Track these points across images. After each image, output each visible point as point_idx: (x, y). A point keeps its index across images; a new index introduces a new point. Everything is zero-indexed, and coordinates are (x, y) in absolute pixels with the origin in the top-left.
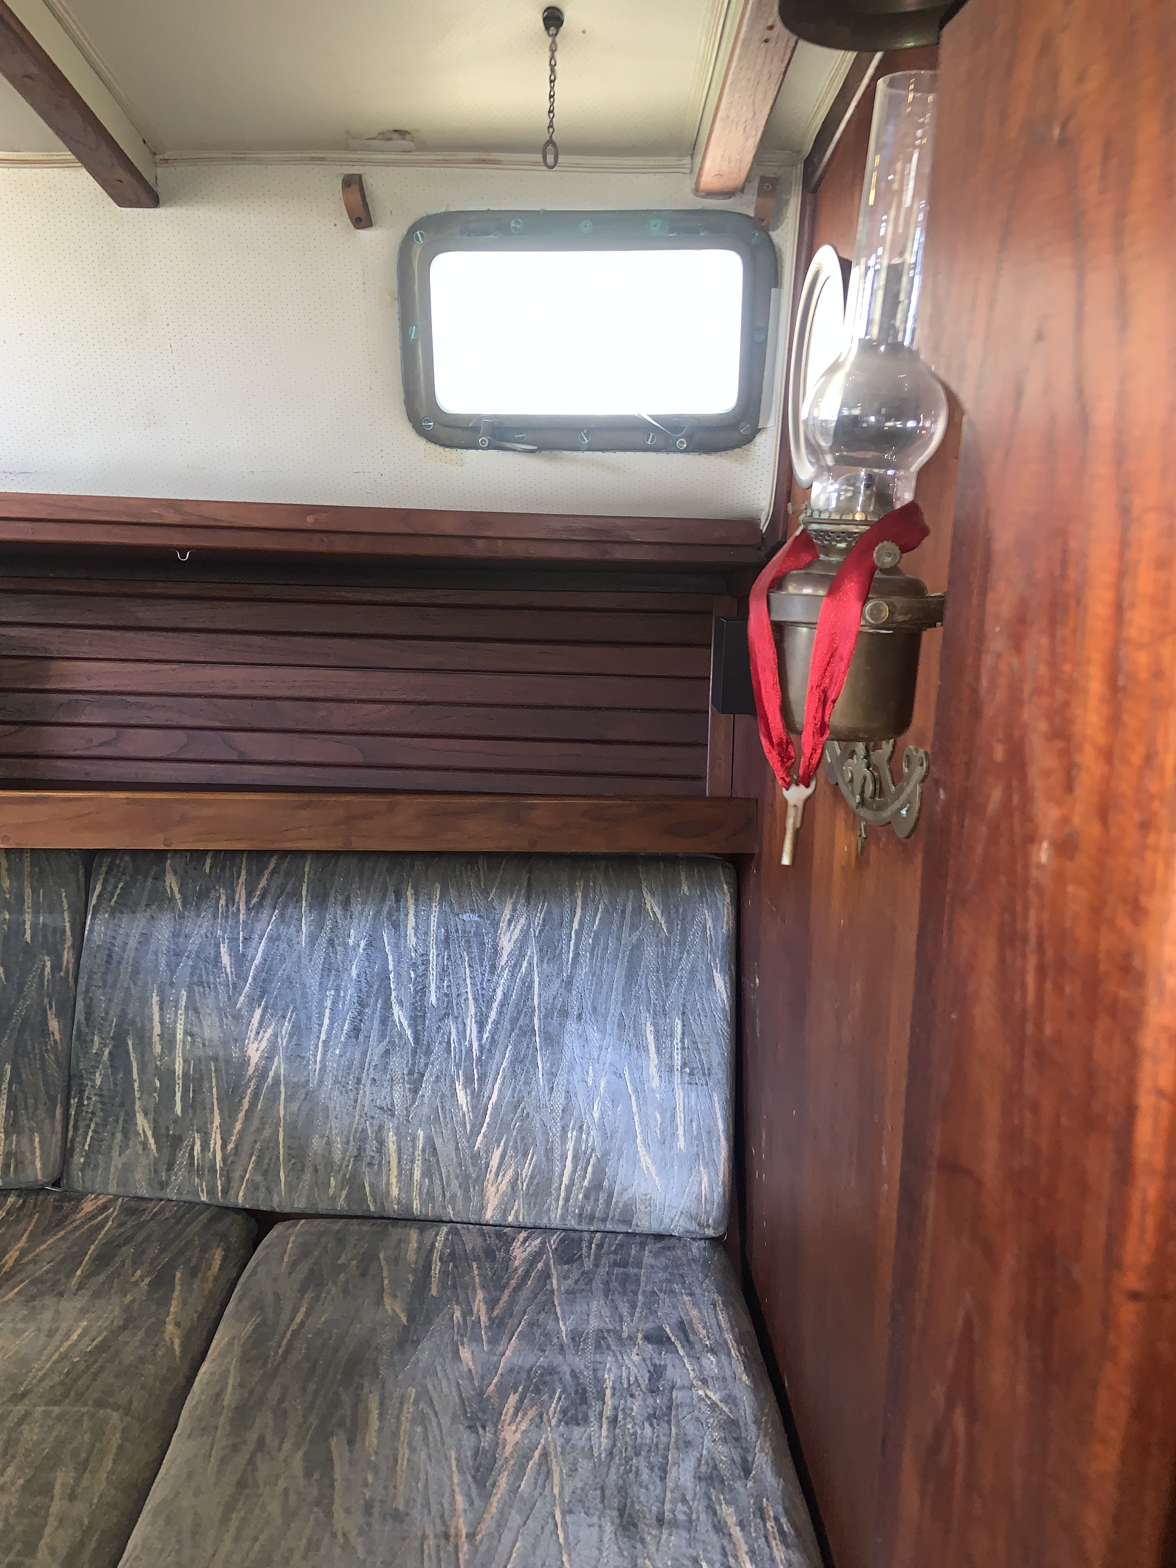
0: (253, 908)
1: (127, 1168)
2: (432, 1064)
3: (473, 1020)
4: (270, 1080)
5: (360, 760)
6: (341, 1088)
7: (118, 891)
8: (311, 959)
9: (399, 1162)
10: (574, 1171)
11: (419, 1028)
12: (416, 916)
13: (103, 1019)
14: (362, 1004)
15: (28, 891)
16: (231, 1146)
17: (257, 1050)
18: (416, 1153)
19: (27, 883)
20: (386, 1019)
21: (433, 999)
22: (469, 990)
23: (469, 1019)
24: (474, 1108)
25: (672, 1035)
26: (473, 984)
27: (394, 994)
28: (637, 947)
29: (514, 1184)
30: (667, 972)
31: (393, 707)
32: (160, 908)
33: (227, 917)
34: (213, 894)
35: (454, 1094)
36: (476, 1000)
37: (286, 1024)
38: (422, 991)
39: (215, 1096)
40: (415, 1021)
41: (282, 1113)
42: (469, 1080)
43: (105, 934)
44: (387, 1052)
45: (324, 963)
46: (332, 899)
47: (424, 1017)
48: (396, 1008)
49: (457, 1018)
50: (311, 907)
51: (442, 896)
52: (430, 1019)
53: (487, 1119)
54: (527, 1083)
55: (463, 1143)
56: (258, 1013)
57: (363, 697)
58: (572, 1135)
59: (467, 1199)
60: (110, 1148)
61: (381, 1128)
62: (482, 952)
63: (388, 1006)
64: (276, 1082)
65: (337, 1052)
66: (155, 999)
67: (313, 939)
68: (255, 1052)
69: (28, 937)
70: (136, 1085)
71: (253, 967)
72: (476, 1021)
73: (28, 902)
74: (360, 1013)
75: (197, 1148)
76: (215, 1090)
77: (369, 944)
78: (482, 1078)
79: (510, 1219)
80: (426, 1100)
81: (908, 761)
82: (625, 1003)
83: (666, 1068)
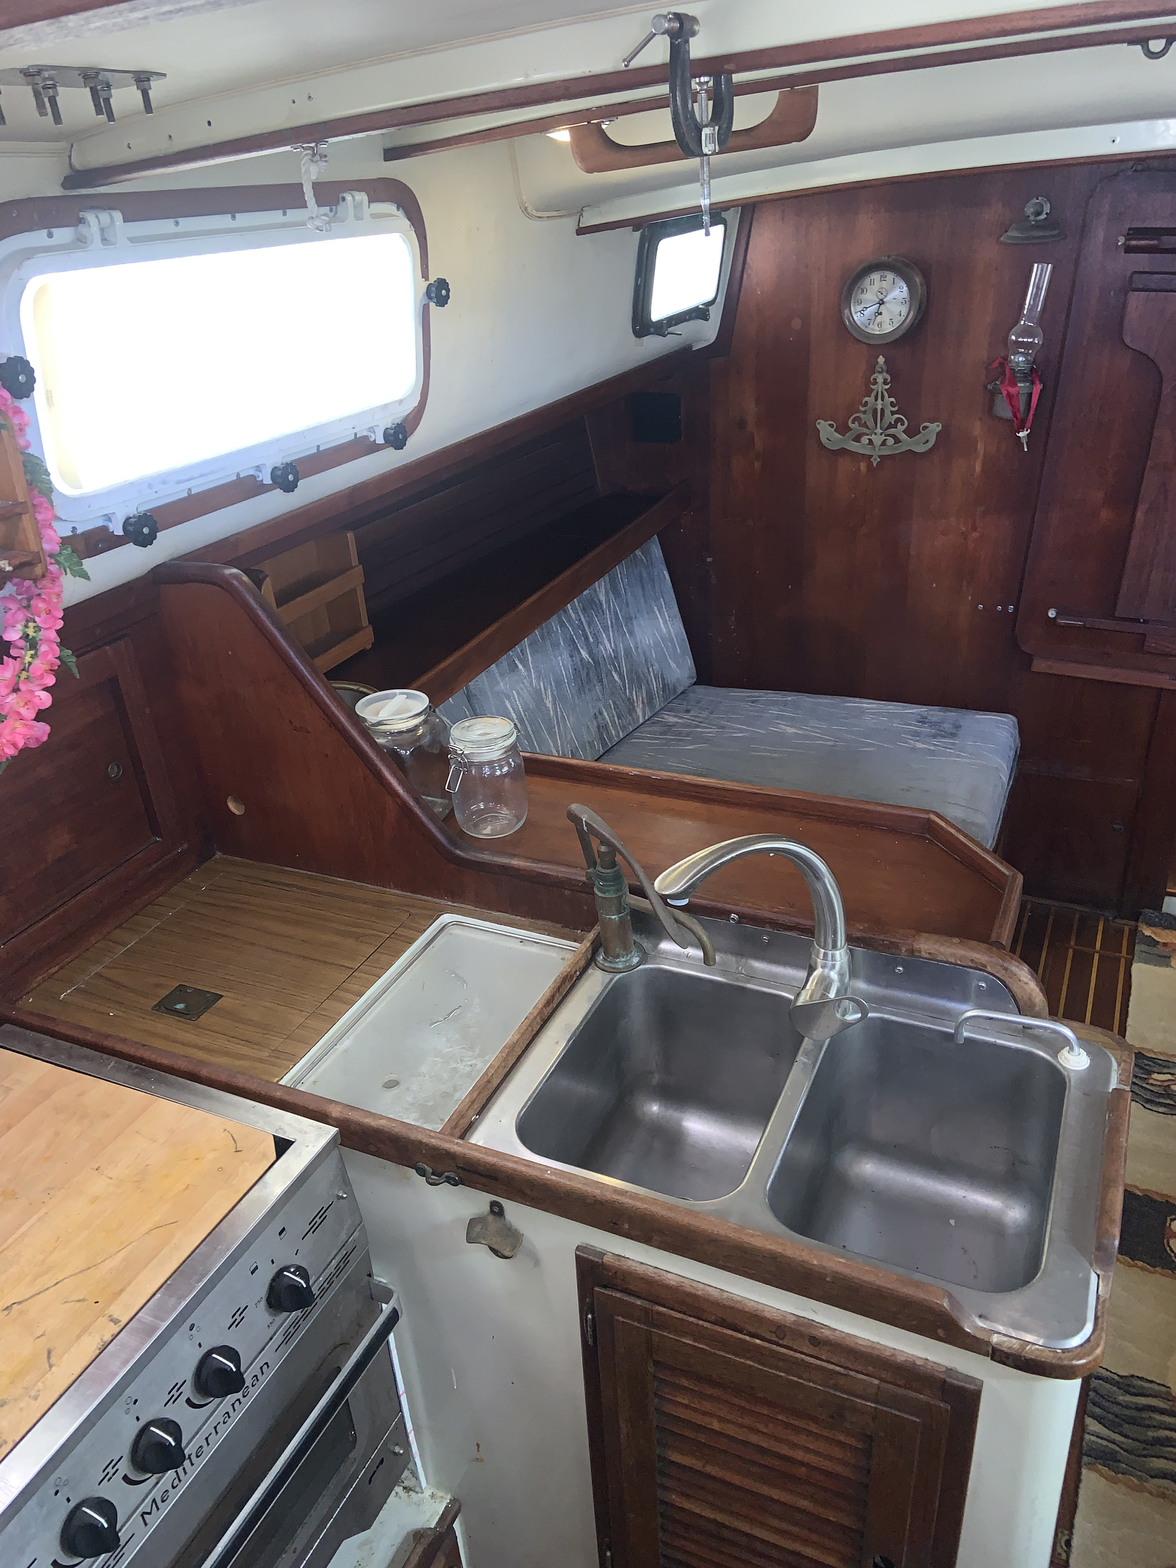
2: (603, 668)
6: (582, 700)
8: (546, 645)
9: (610, 720)
10: (657, 685)
11: (593, 654)
14: (572, 656)
21: (591, 638)
22: (600, 626)
23: (605, 640)
25: (662, 607)
26: (600, 623)
27: (578, 644)
28: (641, 574)
29: (643, 703)
30: (652, 580)
45: (551, 644)
47: (592, 649)
48: (581, 651)
49: (602, 642)
52: (594, 648)
53: (627, 682)
54: (632, 657)
55: (624, 697)
56: (542, 683)
58: (651, 670)
59: (633, 719)
61: (600, 708)
62: (596, 606)
65: (573, 684)
66: (506, 702)
68: (549, 703)
71: (530, 662)
72: (608, 639)
74: (573, 661)
76: (545, 731)
77: (561, 627)
78: (618, 664)
79: (647, 718)
80: (607, 686)
81: (925, 428)
82: (646, 602)
83: (665, 622)
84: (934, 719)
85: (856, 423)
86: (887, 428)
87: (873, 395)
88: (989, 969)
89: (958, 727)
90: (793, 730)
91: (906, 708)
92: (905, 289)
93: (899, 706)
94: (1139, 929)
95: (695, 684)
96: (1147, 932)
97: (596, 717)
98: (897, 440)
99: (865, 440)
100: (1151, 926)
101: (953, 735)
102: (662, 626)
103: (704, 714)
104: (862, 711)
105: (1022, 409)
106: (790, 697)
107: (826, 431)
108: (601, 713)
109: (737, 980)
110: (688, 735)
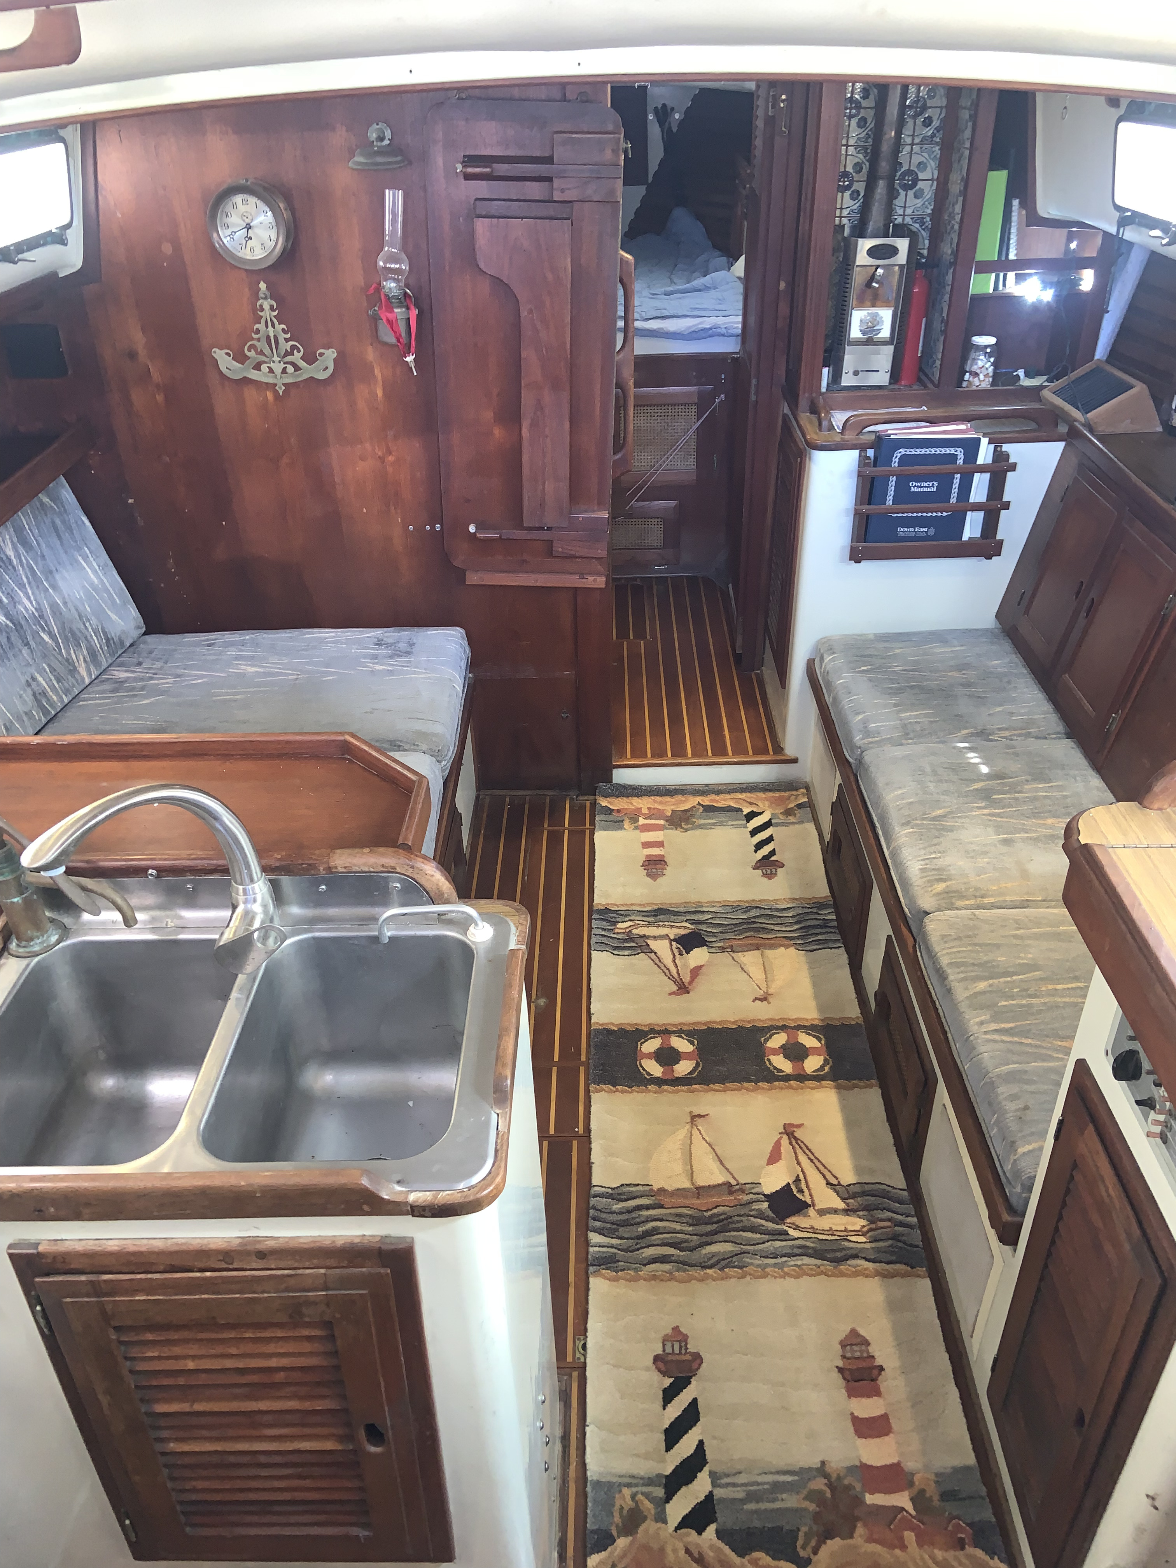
2: (25, 631)
9: (47, 685)
10: (98, 640)
18: (49, 676)
22: (12, 585)
23: (22, 599)
25: (88, 557)
26: (13, 581)
28: (53, 523)
29: (85, 661)
30: (70, 529)
35: (42, 639)
42: (42, 629)
44: (7, 638)
49: (17, 602)
52: (9, 609)
53: (60, 641)
54: (61, 614)
55: (60, 658)
58: (87, 624)
59: (77, 681)
61: (31, 675)
62: (4, 563)
72: (25, 598)
78: (45, 624)
79: (93, 677)
80: (35, 649)
81: (321, 355)
82: (66, 552)
83: (95, 572)
84: (390, 640)
85: (253, 351)
86: (285, 356)
87: (263, 321)
88: (398, 870)
89: (412, 645)
90: (254, 669)
91: (363, 633)
92: (270, 214)
93: (357, 631)
94: (597, 802)
95: (145, 634)
96: (604, 802)
97: (28, 684)
98: (297, 368)
99: (264, 368)
100: (606, 797)
101: (408, 653)
102: (92, 576)
103: (158, 665)
104: (322, 641)
105: (403, 335)
106: (248, 636)
107: (224, 360)
108: (34, 679)
109: (170, 934)
110: (143, 688)
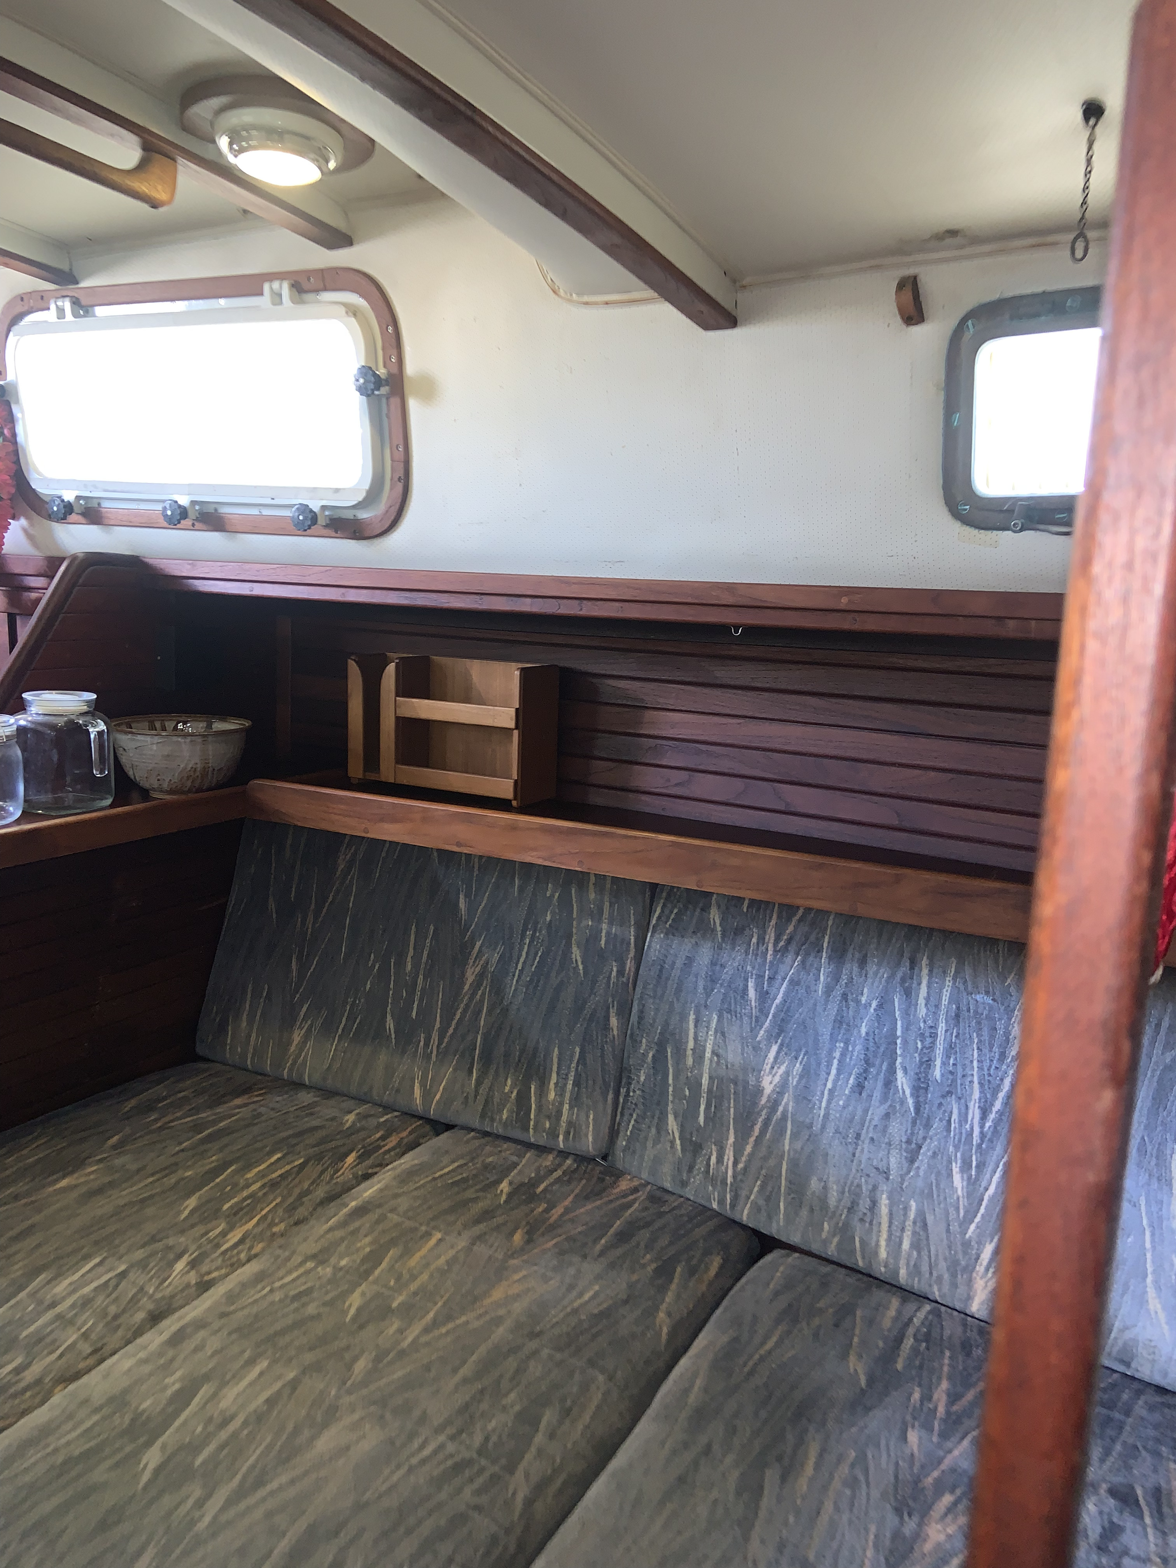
0: (779, 951)
1: (657, 1161)
2: (931, 1139)
3: (977, 1105)
4: (779, 1113)
5: (895, 822)
6: (841, 1139)
7: (673, 916)
8: (825, 1009)
9: (889, 1227)
11: (921, 1099)
12: (929, 987)
13: (651, 1025)
14: (868, 1062)
15: (607, 904)
16: (741, 1166)
17: (771, 1083)
18: (907, 1223)
19: (606, 898)
20: (889, 1082)
21: (937, 1073)
22: (975, 1073)
23: (972, 1103)
24: (969, 1195)
26: (980, 1068)
27: (899, 1060)
31: (932, 774)
32: (704, 937)
33: (757, 955)
34: (747, 932)
35: (950, 1175)
36: (981, 1084)
37: (798, 1065)
38: (927, 1063)
39: (732, 1116)
40: (918, 1091)
41: (787, 1148)
42: (966, 1165)
43: (659, 951)
44: (887, 1116)
45: (837, 1015)
46: (849, 955)
47: (926, 1089)
48: (900, 1074)
49: (960, 1098)
50: (830, 958)
51: (957, 972)
52: (933, 1093)
53: (982, 1210)
55: (955, 1227)
56: (775, 1048)
57: (903, 762)
59: (954, 1285)
60: (646, 1138)
61: (875, 1188)
62: (992, 1037)
63: (892, 1070)
64: (784, 1117)
65: (841, 1103)
66: (692, 1017)
67: (829, 990)
68: (769, 1084)
69: (603, 942)
70: (671, 1089)
71: (774, 1006)
72: (979, 1107)
73: (606, 914)
74: (866, 1071)
75: (713, 1159)
76: (732, 1110)
77: (880, 1006)
78: (981, 1166)
80: (921, 1173)
